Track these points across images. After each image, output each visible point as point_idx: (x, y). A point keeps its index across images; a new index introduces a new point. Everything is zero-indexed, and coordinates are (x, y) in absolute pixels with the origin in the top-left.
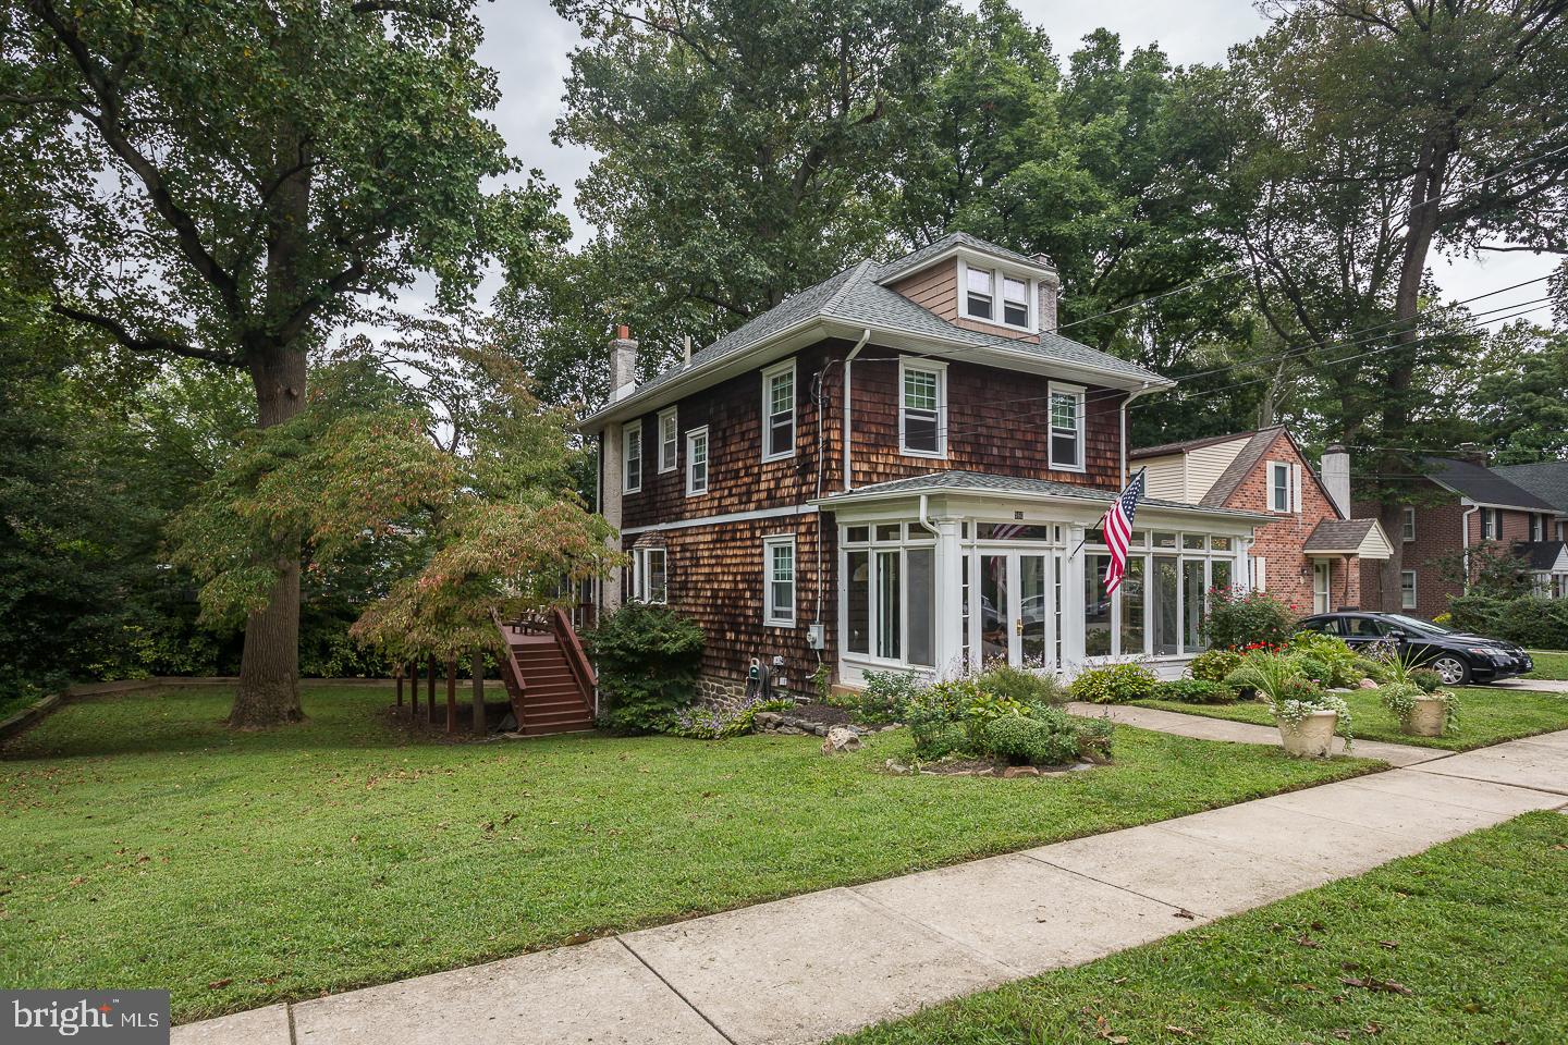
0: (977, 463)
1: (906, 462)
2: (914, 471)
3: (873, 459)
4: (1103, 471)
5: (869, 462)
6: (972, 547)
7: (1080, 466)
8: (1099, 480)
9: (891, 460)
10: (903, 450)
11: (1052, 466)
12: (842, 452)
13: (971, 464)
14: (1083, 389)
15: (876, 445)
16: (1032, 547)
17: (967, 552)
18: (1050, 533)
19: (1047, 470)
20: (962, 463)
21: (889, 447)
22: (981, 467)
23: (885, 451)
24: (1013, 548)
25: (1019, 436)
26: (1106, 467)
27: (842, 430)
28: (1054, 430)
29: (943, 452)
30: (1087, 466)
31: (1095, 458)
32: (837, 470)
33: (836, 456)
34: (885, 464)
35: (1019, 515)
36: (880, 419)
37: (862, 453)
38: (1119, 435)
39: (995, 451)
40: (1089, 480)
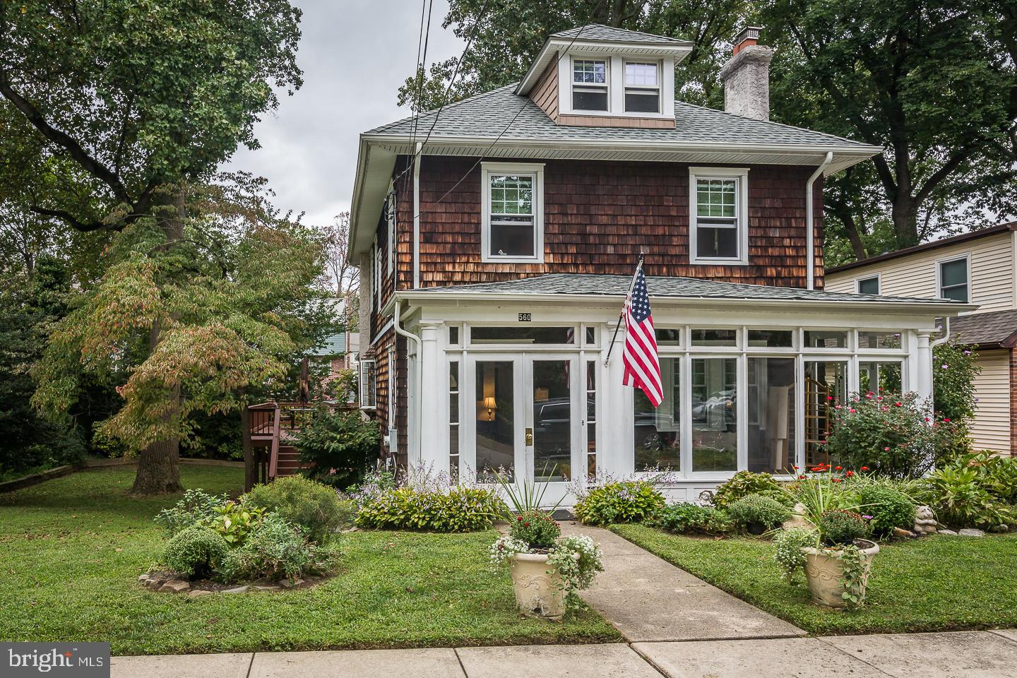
0: (585, 265)
1: (490, 269)
2: (499, 278)
3: (449, 268)
4: (780, 261)
5: (444, 272)
6: (461, 352)
7: (742, 257)
8: (771, 272)
9: (471, 268)
10: (486, 255)
11: (694, 259)
12: (411, 263)
13: (576, 265)
14: (744, 173)
15: (453, 254)
16: (552, 352)
17: (454, 358)
18: (580, 336)
19: (688, 266)
20: (563, 265)
21: (468, 255)
22: (591, 269)
23: (464, 259)
24: (521, 352)
25: (644, 231)
26: (782, 258)
27: (411, 243)
28: (699, 221)
29: (540, 256)
30: (751, 258)
31: (765, 248)
32: (406, 281)
33: (404, 268)
34: (463, 273)
35: (525, 317)
36: (457, 228)
37: (435, 264)
38: (805, 218)
39: (610, 250)
40: (754, 273)
